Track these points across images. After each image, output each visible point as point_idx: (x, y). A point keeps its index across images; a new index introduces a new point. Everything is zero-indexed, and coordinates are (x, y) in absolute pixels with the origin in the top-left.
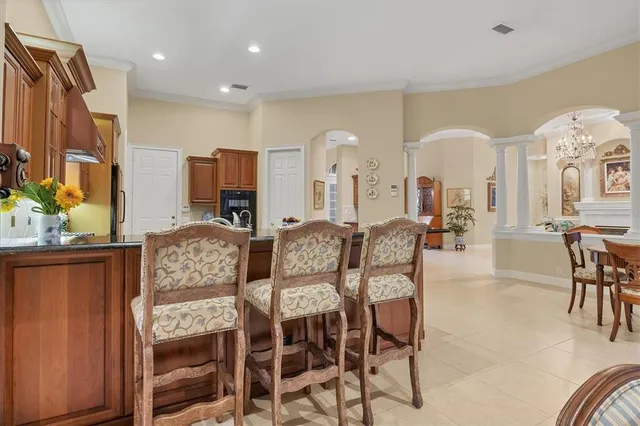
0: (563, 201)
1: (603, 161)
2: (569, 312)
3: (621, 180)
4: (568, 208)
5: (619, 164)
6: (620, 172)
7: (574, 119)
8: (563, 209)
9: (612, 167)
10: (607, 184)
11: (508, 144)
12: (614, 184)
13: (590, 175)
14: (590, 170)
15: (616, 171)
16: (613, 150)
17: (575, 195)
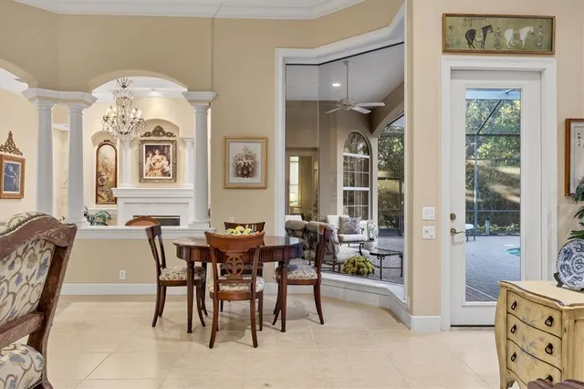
0: (97, 185)
1: (143, 142)
2: (154, 325)
3: (158, 165)
4: (103, 195)
5: (157, 147)
6: (157, 157)
7: (124, 87)
8: (97, 195)
9: (149, 149)
10: (146, 168)
11: (57, 100)
12: (151, 169)
13: (129, 158)
14: (130, 150)
15: (154, 154)
16: (151, 131)
17: (111, 179)
